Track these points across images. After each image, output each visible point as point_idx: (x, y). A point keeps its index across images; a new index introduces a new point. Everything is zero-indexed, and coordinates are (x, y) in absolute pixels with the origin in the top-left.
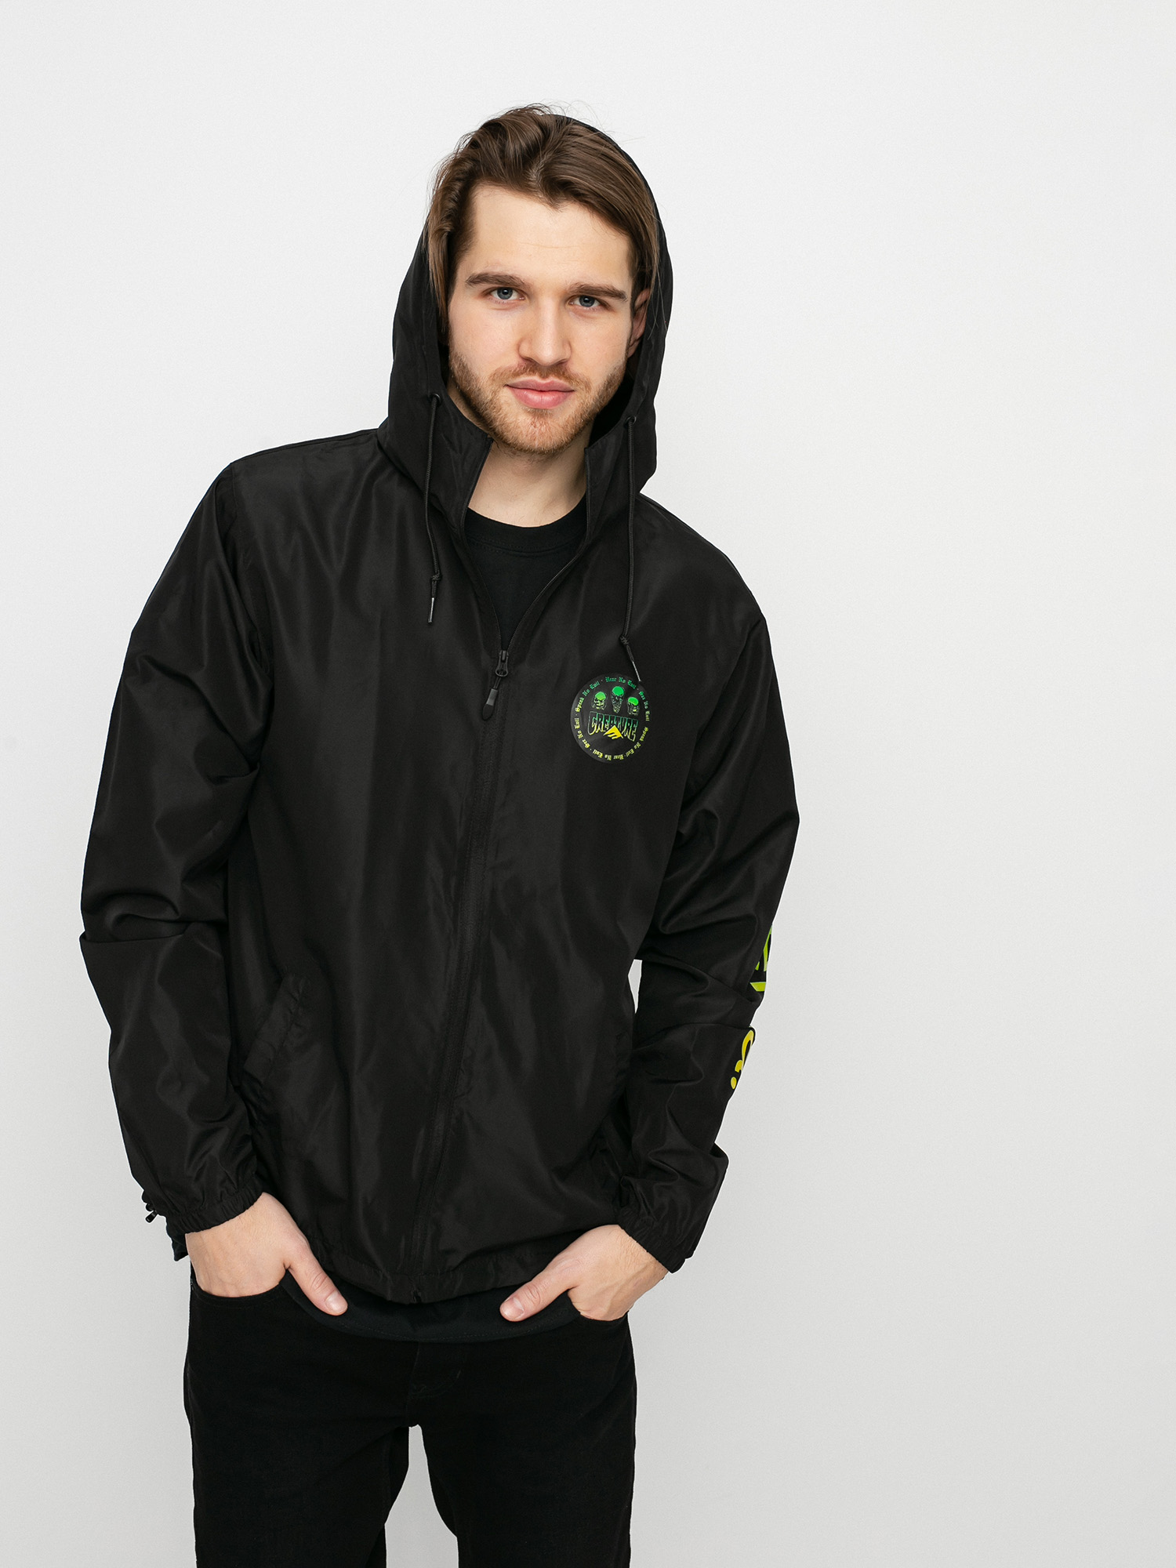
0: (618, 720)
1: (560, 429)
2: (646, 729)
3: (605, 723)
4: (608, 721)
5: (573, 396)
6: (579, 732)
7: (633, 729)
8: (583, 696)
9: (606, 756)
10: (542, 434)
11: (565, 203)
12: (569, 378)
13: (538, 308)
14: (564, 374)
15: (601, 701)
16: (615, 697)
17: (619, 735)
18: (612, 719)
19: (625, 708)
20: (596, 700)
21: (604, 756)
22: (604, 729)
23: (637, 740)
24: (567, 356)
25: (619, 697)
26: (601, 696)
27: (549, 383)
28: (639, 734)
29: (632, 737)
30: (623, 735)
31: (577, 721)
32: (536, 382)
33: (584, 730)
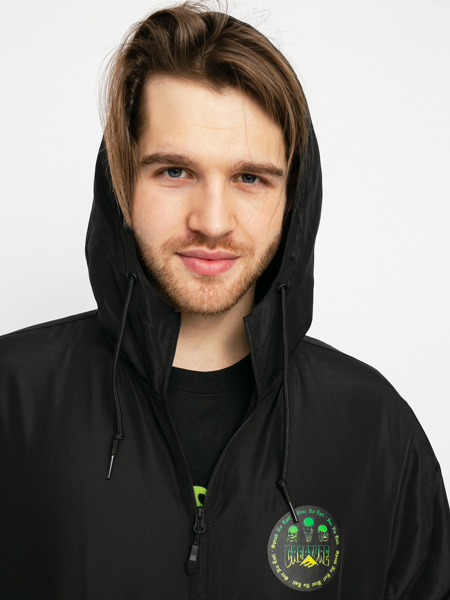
0: (311, 549)
1: (226, 293)
2: (338, 552)
3: (300, 554)
4: (302, 552)
5: (238, 262)
6: (278, 567)
7: (326, 555)
8: (277, 532)
9: (304, 585)
10: (210, 298)
11: (228, 88)
12: (234, 248)
13: (205, 185)
14: (230, 245)
15: (294, 534)
16: (306, 528)
17: (314, 563)
18: (306, 549)
19: (316, 535)
20: (290, 534)
21: (302, 585)
22: (300, 559)
23: (332, 564)
24: (233, 226)
25: (310, 528)
26: (293, 529)
27: (216, 253)
28: (332, 558)
29: (326, 562)
30: (318, 562)
31: (274, 557)
32: (204, 252)
33: (280, 563)
